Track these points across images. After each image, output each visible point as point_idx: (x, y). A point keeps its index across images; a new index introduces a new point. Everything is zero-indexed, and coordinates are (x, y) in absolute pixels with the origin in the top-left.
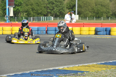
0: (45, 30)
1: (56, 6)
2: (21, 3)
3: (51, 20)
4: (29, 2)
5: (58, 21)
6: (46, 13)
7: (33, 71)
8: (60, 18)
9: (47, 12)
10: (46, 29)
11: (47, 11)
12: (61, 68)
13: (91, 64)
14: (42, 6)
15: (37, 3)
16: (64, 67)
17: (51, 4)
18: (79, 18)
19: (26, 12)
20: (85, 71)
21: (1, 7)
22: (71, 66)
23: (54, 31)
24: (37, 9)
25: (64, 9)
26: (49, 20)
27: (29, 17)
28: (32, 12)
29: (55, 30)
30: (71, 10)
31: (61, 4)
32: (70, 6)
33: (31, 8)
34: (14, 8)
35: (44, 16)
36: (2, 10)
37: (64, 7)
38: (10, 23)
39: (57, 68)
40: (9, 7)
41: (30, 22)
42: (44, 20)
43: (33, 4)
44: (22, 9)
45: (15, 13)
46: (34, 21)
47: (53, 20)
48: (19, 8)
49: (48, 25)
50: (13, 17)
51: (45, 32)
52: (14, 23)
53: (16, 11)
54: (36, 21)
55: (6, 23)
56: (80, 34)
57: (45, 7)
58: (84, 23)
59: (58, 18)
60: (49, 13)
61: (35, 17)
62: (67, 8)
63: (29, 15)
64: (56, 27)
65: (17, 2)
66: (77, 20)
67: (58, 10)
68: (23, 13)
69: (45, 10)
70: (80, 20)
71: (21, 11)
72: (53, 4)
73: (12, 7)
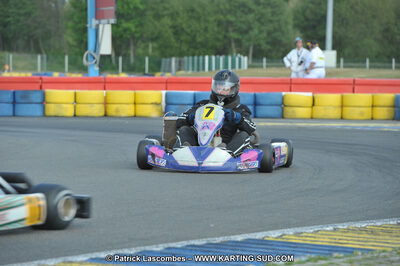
1: (259, 20)
2: (136, 8)
3: (240, 67)
4: (167, 6)
5: (265, 72)
7: (179, 245)
8: (270, 59)
9: (225, 41)
11: (225, 37)
12: (273, 235)
13: (379, 224)
14: (212, 19)
15: (193, 10)
16: (286, 231)
17: (239, 13)
18: (338, 61)
19: (153, 40)
20: (359, 249)
21: (70, 24)
22: (310, 230)
24: (192, 31)
26: (233, 67)
27: (166, 57)
28: (173, 39)
29: (252, 102)
30: (309, 33)
31: (273, 13)
32: (307, 20)
33: (174, 27)
34: (112, 25)
35: (216, 55)
36: (76, 30)
37: (286, 23)
38: (102, 77)
39: (259, 236)
40: (97, 22)
41: (168, 75)
42: (217, 67)
43: (177, 14)
44: (138, 29)
45: (118, 42)
46: (179, 69)
47: (249, 66)
48: (131, 25)
50: (109, 56)
52: (115, 76)
53: (121, 36)
54: (188, 69)
55: (86, 77)
56: (342, 118)
57: (219, 23)
58: (354, 81)
59: (265, 60)
60: (233, 45)
61: (186, 58)
62: (296, 26)
63: (165, 51)
64: (257, 93)
65: (126, 7)
66: (331, 68)
67: (264, 35)
68: (143, 42)
69: (219, 33)
70: (342, 69)
71: (137, 35)
72: (246, 14)
73: (108, 23)
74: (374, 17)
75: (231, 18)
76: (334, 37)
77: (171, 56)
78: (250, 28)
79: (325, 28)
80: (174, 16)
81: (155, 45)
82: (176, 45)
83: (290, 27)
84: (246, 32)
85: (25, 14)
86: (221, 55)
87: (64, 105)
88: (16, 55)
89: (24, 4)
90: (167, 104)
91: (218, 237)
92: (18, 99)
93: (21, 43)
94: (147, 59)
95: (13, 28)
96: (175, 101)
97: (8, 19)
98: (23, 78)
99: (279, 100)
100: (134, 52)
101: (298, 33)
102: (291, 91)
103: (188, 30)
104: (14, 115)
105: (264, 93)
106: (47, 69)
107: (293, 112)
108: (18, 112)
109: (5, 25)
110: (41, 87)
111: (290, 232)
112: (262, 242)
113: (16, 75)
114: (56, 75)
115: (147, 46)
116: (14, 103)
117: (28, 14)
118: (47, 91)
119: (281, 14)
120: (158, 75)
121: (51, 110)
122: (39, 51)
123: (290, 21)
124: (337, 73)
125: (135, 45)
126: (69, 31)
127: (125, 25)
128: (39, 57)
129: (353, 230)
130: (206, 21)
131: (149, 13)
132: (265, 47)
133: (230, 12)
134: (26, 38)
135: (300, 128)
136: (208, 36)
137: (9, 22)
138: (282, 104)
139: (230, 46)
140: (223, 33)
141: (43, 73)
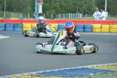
1: (85, 3)
3: (79, 17)
5: (87, 18)
7: (62, 69)
11: (75, 8)
12: (90, 67)
14: (71, 3)
16: (94, 65)
17: (79, 1)
18: (108, 15)
19: (54, 9)
21: (30, 4)
22: (101, 65)
23: (83, 29)
26: (77, 17)
28: (60, 9)
29: (83, 27)
30: (100, 7)
31: (89, 1)
32: (99, 3)
33: (60, 5)
34: (43, 5)
35: (72, 13)
36: (31, 6)
37: (93, 4)
39: (86, 67)
40: (38, 4)
41: (58, 19)
42: (73, 17)
43: (61, 1)
45: (44, 9)
47: (82, 17)
48: (47, 4)
49: (77, 23)
50: (41, 14)
53: (45, 8)
54: (64, 18)
55: (34, 20)
56: (110, 32)
57: (73, 4)
58: (113, 21)
59: (86, 15)
60: (77, 10)
61: (63, 14)
62: (96, 5)
63: (57, 12)
64: (85, 25)
67: (87, 7)
68: (51, 9)
70: (109, 17)
71: (49, 8)
73: (41, 4)
75: (77, 2)
76: (107, 8)
77: (59, 13)
78: (82, 5)
79: (104, 5)
81: (54, 10)
82: (60, 10)
83: (94, 5)
84: (81, 6)
86: (74, 13)
87: (28, 28)
88: (14, 13)
90: (58, 28)
91: (74, 67)
92: (15, 26)
93: (16, 10)
94: (52, 15)
95: (13, 5)
96: (60, 27)
98: (16, 20)
99: (91, 27)
100: (48, 12)
101: (96, 7)
102: (94, 24)
103: (64, 6)
104: (14, 31)
105: (86, 25)
107: (95, 30)
110: (22, 23)
111: (95, 66)
112: (87, 69)
113: (14, 19)
114: (26, 19)
115: (52, 11)
116: (14, 27)
117: (18, 1)
119: (92, 1)
120: (55, 19)
122: (21, 12)
123: (94, 3)
124: (108, 19)
125: (49, 10)
126: (29, 6)
127: (46, 4)
128: (21, 14)
129: (114, 65)
130: (69, 3)
131: (53, 1)
132: (87, 11)
134: (17, 8)
135: (97, 35)
136: (70, 8)
138: (92, 28)
139: (76, 10)
140: (74, 7)
141: (22, 18)
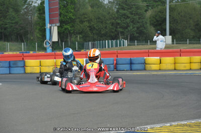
0: (112, 63)
1: (132, 22)
2: (70, 18)
3: (123, 45)
4: (86, 16)
5: (137, 48)
6: (114, 34)
8: (139, 41)
9: (116, 33)
10: (115, 62)
11: (116, 31)
14: (108, 22)
15: (99, 18)
17: (122, 19)
18: (173, 41)
19: (80, 33)
23: (129, 65)
24: (99, 29)
25: (145, 26)
26: (120, 45)
27: (86, 42)
28: (90, 33)
29: (129, 62)
30: (158, 27)
31: (139, 18)
32: (157, 21)
33: (90, 27)
35: (111, 40)
36: (40, 30)
37: (146, 23)
38: (53, 53)
40: (50, 25)
41: (87, 51)
42: (112, 46)
43: (91, 20)
44: (73, 28)
45: (62, 35)
47: (128, 45)
48: (67, 27)
49: (118, 55)
50: (58, 42)
51: (112, 66)
52: (60, 52)
53: (64, 32)
56: (175, 69)
57: (113, 24)
58: (180, 50)
59: (136, 41)
60: (120, 34)
61: (96, 42)
62: (151, 24)
63: (86, 39)
64: (132, 58)
65: (65, 17)
66: (169, 44)
67: (136, 29)
68: (75, 35)
69: (112, 29)
70: (175, 45)
71: (72, 32)
72: (126, 19)
73: (56, 26)
74: (190, 18)
75: (119, 22)
76: (170, 29)
77: (89, 41)
78: (128, 26)
79: (166, 25)
80: (89, 21)
81: (81, 36)
82: (91, 35)
83: (148, 25)
84: (127, 28)
85: (15, 23)
86: (114, 40)
87: (35, 67)
88: (11, 43)
89: (14, 18)
92: (12, 65)
93: (13, 37)
94: (77, 43)
95: (9, 30)
97: (6, 26)
98: (15, 55)
99: (143, 61)
100: (70, 39)
101: (152, 27)
102: (149, 56)
103: (97, 28)
104: (10, 73)
105: (135, 58)
106: (27, 50)
107: (150, 67)
108: (12, 72)
109: (5, 29)
110: (23, 59)
113: (11, 53)
114: (31, 52)
115: (77, 37)
116: (10, 67)
117: (17, 23)
118: (26, 61)
119: (143, 18)
120: (83, 51)
121: (28, 70)
122: (24, 42)
123: (148, 22)
124: (173, 47)
125: (71, 36)
126: (37, 31)
127: (65, 27)
128: (23, 44)
130: (107, 24)
131: (78, 20)
132: (136, 35)
133: (117, 18)
134: (16, 34)
136: (107, 30)
137: (7, 27)
138: (145, 63)
139: (118, 34)
140: (115, 28)
141: (25, 52)
